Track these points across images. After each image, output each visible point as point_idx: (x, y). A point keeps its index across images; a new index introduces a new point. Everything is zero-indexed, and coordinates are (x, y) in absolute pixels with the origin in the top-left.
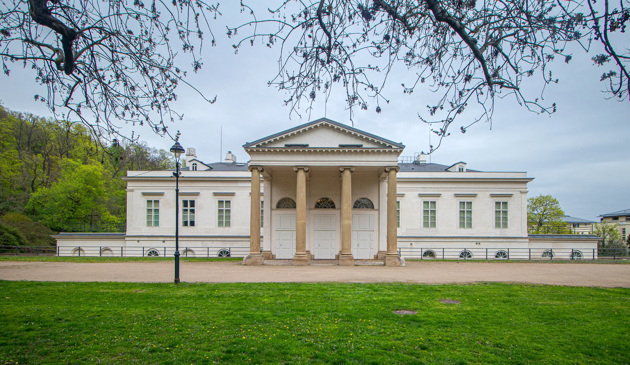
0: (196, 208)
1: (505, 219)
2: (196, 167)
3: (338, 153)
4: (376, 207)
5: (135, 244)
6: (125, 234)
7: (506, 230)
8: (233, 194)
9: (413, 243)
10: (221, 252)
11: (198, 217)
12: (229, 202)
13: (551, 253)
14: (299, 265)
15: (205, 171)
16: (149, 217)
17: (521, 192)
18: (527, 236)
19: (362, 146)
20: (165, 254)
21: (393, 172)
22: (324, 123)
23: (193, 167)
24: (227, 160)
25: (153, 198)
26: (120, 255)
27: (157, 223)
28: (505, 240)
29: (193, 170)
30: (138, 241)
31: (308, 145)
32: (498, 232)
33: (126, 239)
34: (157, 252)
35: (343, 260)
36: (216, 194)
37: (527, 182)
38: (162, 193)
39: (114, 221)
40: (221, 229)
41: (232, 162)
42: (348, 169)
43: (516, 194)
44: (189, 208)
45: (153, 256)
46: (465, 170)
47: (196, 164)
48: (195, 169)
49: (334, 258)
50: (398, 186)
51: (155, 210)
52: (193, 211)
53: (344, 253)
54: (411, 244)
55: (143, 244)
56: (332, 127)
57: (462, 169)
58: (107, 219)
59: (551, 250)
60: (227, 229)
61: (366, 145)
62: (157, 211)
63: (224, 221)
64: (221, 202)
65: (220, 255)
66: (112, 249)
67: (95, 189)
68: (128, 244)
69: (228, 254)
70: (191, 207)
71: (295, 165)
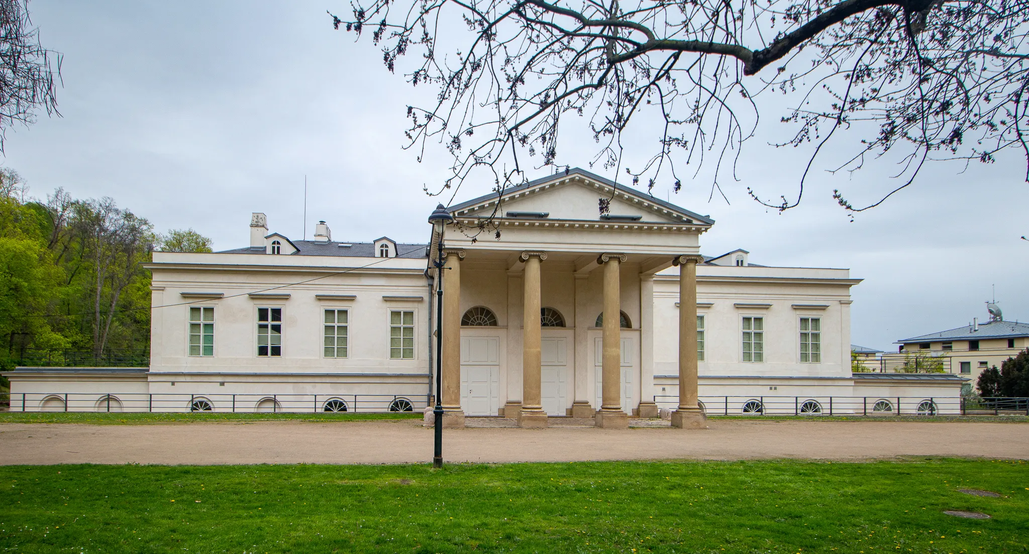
0: (283, 323)
1: (816, 347)
2: (278, 248)
3: (601, 229)
4: (635, 324)
5: (166, 387)
6: (148, 370)
7: (818, 365)
8: (352, 299)
9: (667, 387)
10: (330, 404)
11: (287, 339)
12: (346, 312)
13: (931, 405)
14: (532, 428)
15: (291, 255)
16: (194, 338)
17: (841, 303)
18: (851, 376)
19: (639, 218)
20: (234, 408)
21: (690, 266)
22: (577, 176)
23: (274, 248)
24: (319, 235)
25: (203, 304)
26: (148, 410)
27: (209, 351)
28: (816, 383)
29: (274, 252)
30: (173, 383)
31: (547, 215)
32: (804, 369)
33: (150, 379)
34: (209, 403)
35: (609, 418)
36: (320, 298)
37: (850, 285)
38: (221, 294)
39: (60, 344)
40: (330, 360)
41: (326, 239)
42: (616, 258)
43: (833, 305)
44: (270, 322)
45: (201, 410)
46: (745, 264)
47: (278, 243)
48: (276, 251)
49: (564, 414)
50: (699, 289)
51: (205, 325)
52: (277, 329)
53: (609, 406)
54: (664, 389)
55: (181, 388)
56: (591, 185)
57: (742, 261)
58: (46, 340)
59: (931, 400)
60: (341, 360)
61: (646, 218)
62: (209, 327)
63: (336, 347)
64: (329, 313)
65: (327, 409)
66: (120, 397)
67: (26, 284)
68: (154, 388)
69: (342, 407)
70: (272, 321)
71: (524, 249)
